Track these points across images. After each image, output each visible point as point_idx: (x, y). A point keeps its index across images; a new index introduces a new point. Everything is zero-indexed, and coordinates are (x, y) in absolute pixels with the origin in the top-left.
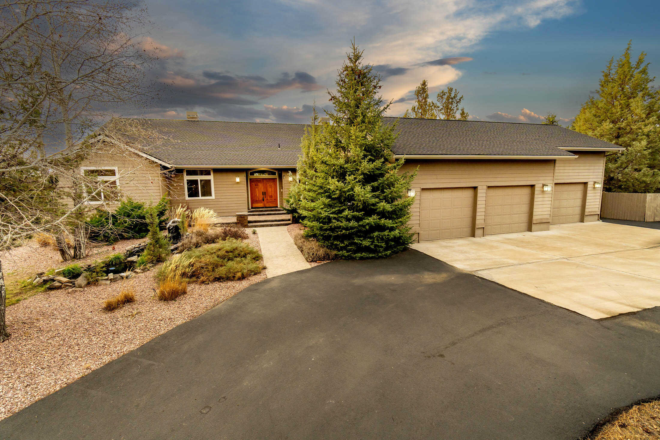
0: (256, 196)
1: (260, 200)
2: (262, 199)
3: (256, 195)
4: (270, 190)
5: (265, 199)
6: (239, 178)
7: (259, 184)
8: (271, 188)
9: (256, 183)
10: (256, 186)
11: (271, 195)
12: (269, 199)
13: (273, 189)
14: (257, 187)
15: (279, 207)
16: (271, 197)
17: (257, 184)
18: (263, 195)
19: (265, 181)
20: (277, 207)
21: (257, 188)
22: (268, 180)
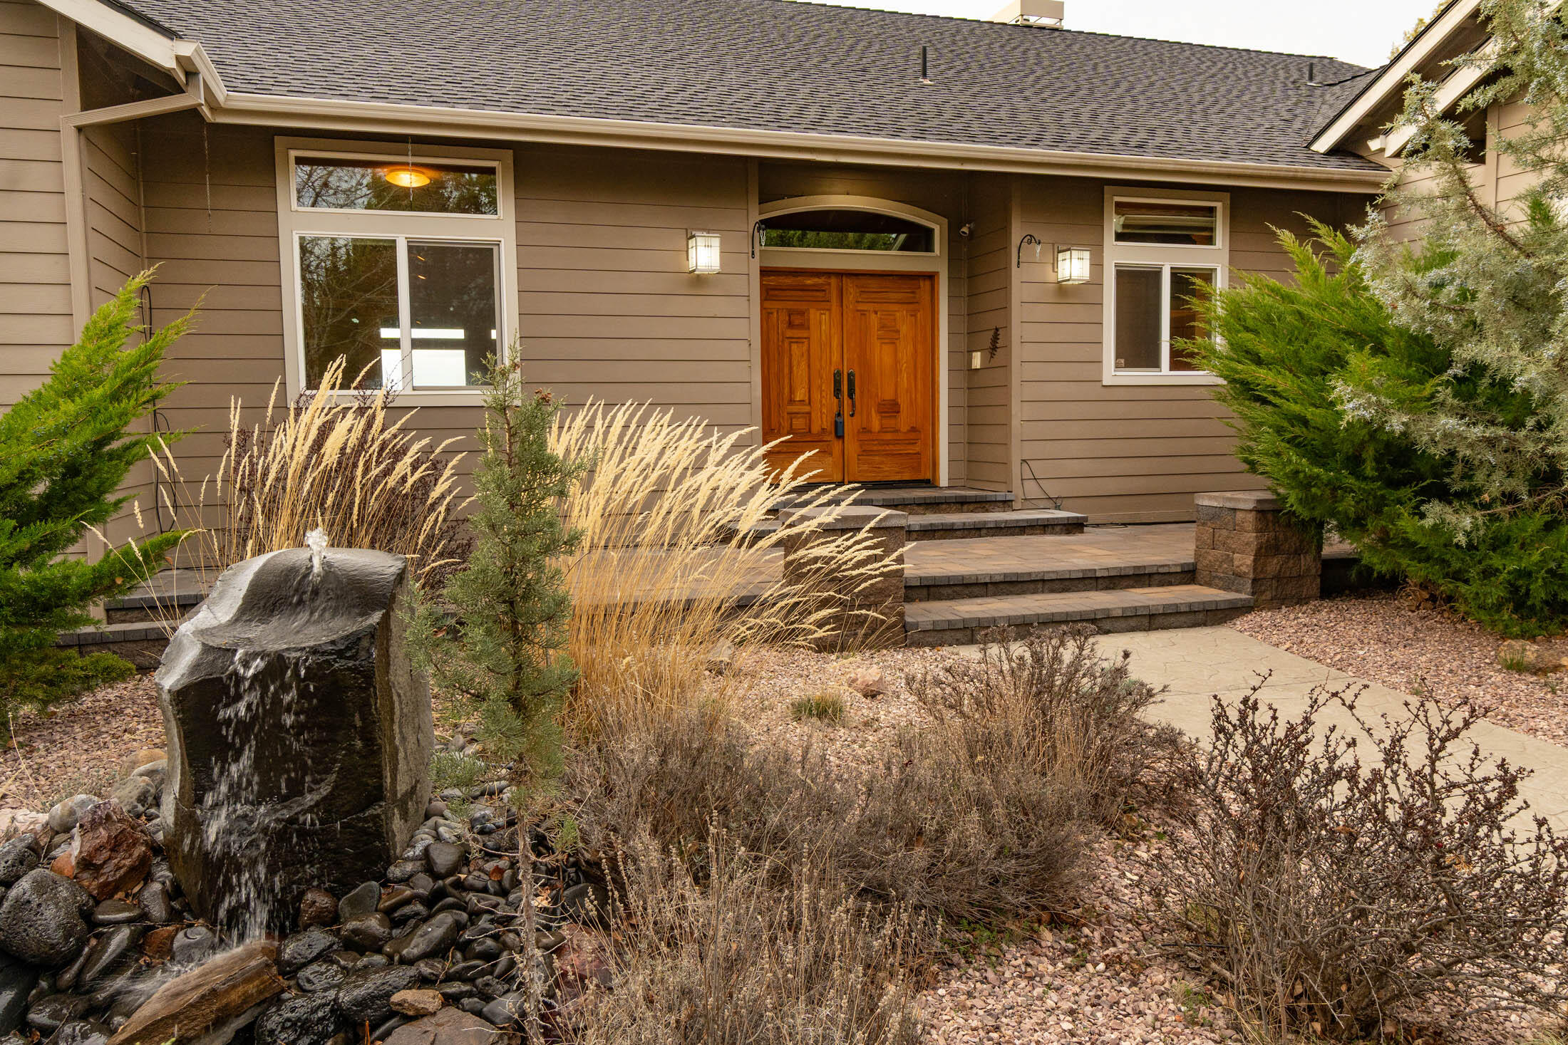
0: (791, 401)
1: (816, 428)
2: (827, 423)
3: (791, 392)
4: (882, 355)
5: (850, 426)
6: (716, 242)
7: (813, 314)
8: (893, 343)
9: (790, 305)
10: (791, 325)
11: (888, 395)
12: (876, 424)
13: (905, 351)
14: (804, 334)
15: (944, 480)
16: (892, 409)
17: (802, 313)
18: (837, 391)
19: (851, 288)
20: (930, 483)
21: (798, 340)
22: (873, 284)
